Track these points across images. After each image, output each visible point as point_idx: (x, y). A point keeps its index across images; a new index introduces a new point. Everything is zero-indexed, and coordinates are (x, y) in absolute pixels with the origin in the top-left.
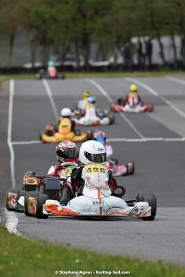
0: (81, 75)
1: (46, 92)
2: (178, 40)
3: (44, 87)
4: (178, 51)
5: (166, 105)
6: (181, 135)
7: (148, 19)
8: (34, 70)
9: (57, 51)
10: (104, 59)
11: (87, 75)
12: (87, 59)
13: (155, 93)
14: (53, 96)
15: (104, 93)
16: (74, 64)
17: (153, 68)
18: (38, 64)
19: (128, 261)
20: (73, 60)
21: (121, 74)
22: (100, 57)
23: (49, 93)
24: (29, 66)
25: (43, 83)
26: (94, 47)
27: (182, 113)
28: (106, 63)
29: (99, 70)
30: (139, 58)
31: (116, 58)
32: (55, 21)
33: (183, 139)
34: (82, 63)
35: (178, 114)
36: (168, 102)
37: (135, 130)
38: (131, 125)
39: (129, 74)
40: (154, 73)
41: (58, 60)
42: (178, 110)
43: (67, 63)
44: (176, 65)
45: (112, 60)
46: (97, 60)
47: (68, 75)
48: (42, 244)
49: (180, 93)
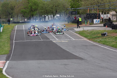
2: (52, 16)
3: (23, 27)
4: (52, 18)
7: (46, 12)
8: (22, 23)
9: (27, 18)
14: (24, 30)
18: (23, 21)
24: (21, 21)
26: (35, 17)
32: (26, 12)
33: (50, 40)
37: (41, 38)
47: (29, 24)
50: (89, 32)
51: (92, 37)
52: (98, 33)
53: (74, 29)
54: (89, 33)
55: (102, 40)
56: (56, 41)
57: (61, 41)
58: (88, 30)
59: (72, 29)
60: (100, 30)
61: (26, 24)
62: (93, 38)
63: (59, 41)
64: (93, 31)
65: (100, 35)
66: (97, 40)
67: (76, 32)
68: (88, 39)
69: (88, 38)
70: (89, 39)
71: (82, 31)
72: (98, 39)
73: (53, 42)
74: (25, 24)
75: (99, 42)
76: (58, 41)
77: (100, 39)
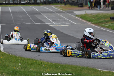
0: (18, 5)
1: (9, 10)
3: (9, 9)
5: (41, 14)
6: (45, 22)
8: (6, 4)
10: (25, 1)
11: (20, 5)
12: (20, 1)
13: (38, 11)
14: (11, 11)
15: (25, 11)
16: (17, 2)
17: (38, 4)
18: (7, 2)
19: (32, 60)
20: (16, 1)
21: (29, 5)
22: (24, 1)
23: (10, 11)
24: (5, 2)
25: (8, 8)
27: (45, 17)
28: (25, 2)
29: (23, 4)
30: (34, 1)
31: (28, 1)
33: (46, 24)
34: (19, 2)
35: (44, 17)
36: (42, 13)
37: (33, 21)
38: (32, 19)
39: (31, 5)
40: (38, 5)
41: (12, 1)
42: (44, 15)
43: (15, 2)
44: (44, 3)
45: (27, 1)
46: (23, 1)
47: (15, 5)
48: (10, 55)
49: (45, 11)
50: (94, 15)
51: (98, 21)
52: (105, 17)
53: (74, 13)
54: (94, 17)
55: (111, 25)
56: (53, 25)
57: (59, 25)
58: (92, 14)
59: (72, 13)
60: (107, 14)
61: (12, 5)
62: (99, 23)
63: (58, 25)
64: (99, 15)
65: (109, 19)
66: (105, 25)
67: (77, 16)
68: (93, 24)
69: (94, 22)
70: (95, 24)
71: (84, 15)
72: (106, 23)
73: (50, 25)
74: (10, 5)
75: (107, 27)
76: (55, 25)
77: (109, 24)
